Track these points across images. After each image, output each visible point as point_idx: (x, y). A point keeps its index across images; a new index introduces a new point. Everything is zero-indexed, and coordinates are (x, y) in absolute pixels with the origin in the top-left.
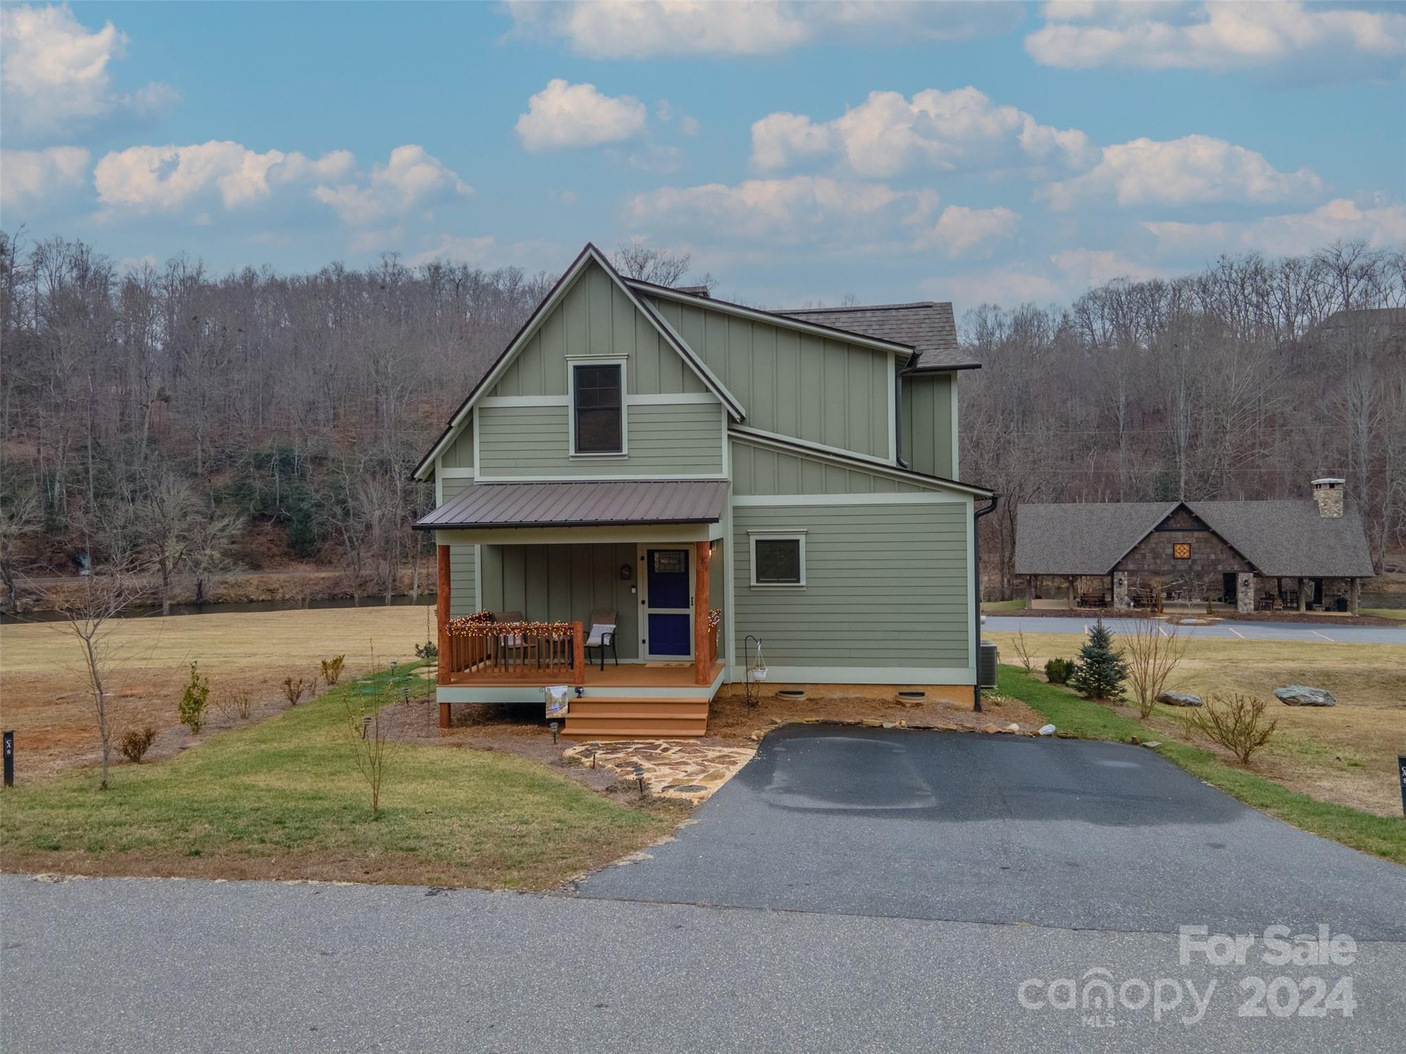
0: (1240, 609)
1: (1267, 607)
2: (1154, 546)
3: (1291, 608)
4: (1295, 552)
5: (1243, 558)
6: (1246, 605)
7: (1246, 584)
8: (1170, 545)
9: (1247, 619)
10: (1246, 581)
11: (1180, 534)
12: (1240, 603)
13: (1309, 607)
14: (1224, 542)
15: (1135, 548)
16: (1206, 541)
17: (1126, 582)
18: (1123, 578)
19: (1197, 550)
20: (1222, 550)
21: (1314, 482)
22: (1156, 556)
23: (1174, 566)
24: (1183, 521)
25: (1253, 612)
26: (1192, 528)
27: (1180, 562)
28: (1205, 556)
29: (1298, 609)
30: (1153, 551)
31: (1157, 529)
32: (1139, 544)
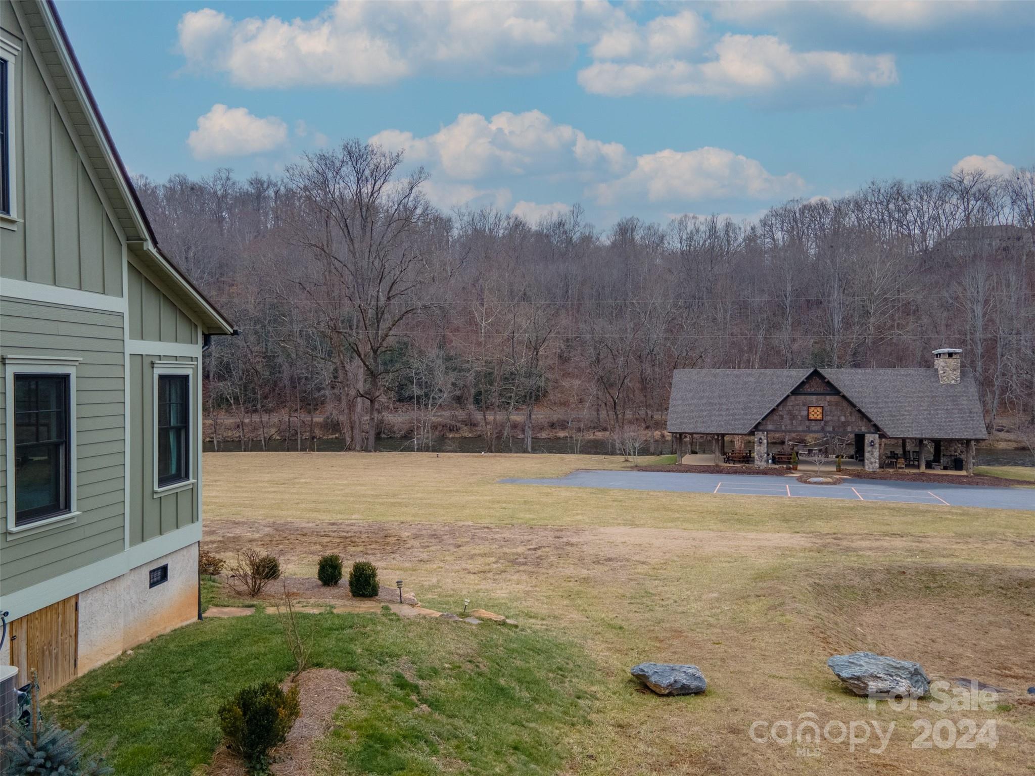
0: (867, 468)
1: (891, 465)
2: (791, 408)
3: (914, 466)
4: (917, 416)
5: (869, 420)
6: (871, 463)
7: (872, 444)
8: (805, 408)
9: (871, 478)
10: (872, 441)
11: (814, 398)
12: (866, 461)
13: (929, 466)
14: (853, 405)
15: (774, 410)
16: (837, 404)
17: (765, 441)
18: (763, 437)
19: (828, 413)
20: (851, 413)
21: (935, 352)
22: (793, 417)
23: (808, 427)
24: (816, 387)
25: (878, 470)
26: (825, 392)
27: (813, 423)
28: (836, 418)
29: (918, 467)
30: (790, 413)
31: (795, 392)
32: (778, 406)
